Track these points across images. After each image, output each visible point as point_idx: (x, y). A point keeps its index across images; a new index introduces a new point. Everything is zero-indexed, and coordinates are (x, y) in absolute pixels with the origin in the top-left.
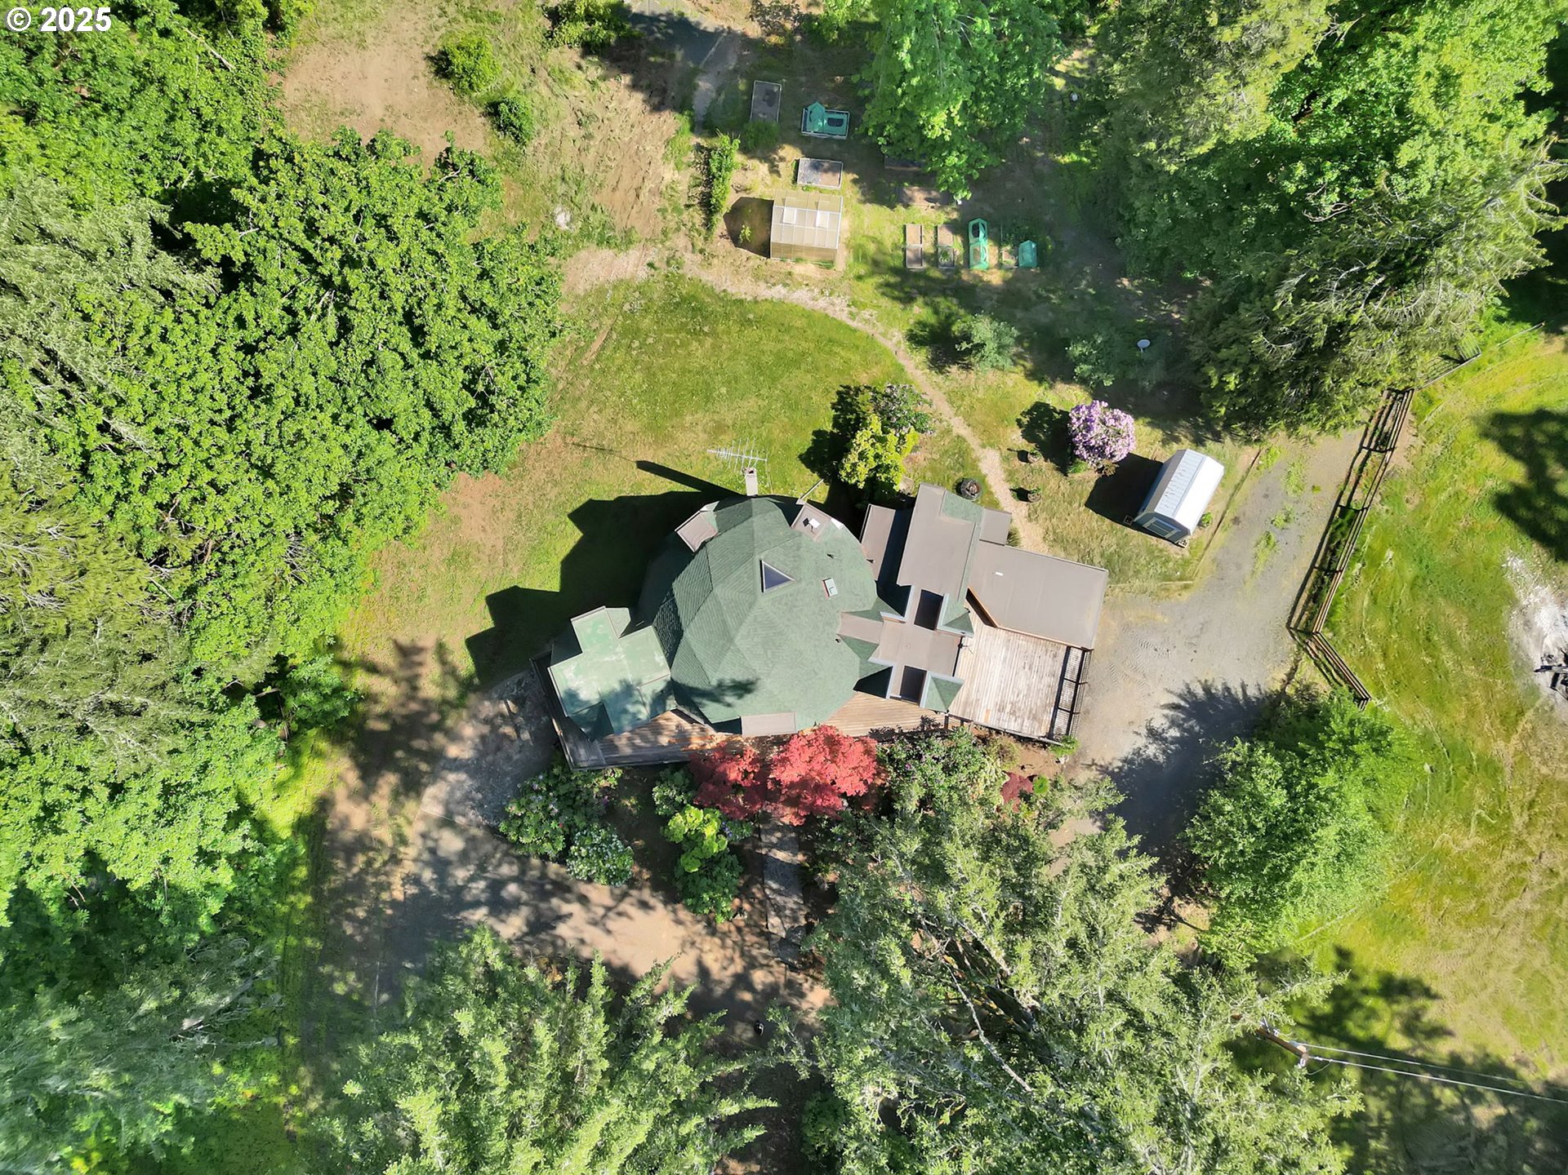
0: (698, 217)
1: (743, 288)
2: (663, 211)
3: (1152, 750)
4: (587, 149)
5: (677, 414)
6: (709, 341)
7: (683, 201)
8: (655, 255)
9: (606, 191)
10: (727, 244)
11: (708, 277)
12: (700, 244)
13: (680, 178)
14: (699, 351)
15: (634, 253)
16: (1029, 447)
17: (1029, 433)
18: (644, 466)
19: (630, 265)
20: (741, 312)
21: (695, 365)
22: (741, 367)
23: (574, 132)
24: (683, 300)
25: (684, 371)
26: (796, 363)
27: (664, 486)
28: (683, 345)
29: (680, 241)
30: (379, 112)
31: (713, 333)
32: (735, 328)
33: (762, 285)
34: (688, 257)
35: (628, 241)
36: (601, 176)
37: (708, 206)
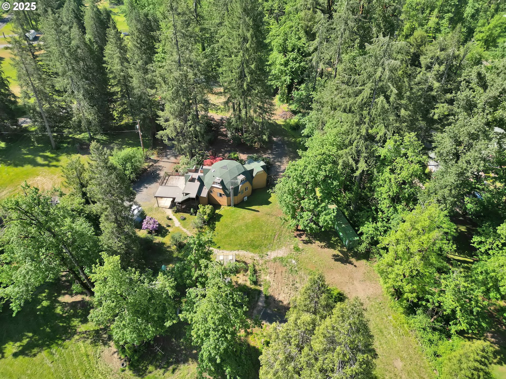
0: (257, 268)
1: (242, 253)
2: (267, 269)
3: (147, 186)
4: (293, 281)
5: (253, 222)
6: (249, 239)
7: (262, 272)
8: (267, 258)
9: (284, 271)
10: (247, 262)
11: (252, 254)
12: (255, 261)
13: (265, 277)
14: (251, 237)
15: (272, 257)
16: (167, 228)
17: (167, 231)
18: (258, 211)
19: (273, 255)
20: (243, 247)
21: (251, 233)
22: (240, 233)
23: (298, 285)
24: (257, 248)
25: (254, 231)
26: (226, 235)
27: (253, 208)
28: (255, 237)
29: (261, 262)
30: (355, 282)
31: (248, 241)
32: (243, 243)
33: (237, 254)
34: (258, 258)
35: (275, 260)
36: (287, 275)
37: (255, 271)
